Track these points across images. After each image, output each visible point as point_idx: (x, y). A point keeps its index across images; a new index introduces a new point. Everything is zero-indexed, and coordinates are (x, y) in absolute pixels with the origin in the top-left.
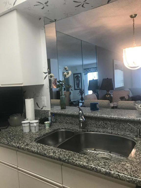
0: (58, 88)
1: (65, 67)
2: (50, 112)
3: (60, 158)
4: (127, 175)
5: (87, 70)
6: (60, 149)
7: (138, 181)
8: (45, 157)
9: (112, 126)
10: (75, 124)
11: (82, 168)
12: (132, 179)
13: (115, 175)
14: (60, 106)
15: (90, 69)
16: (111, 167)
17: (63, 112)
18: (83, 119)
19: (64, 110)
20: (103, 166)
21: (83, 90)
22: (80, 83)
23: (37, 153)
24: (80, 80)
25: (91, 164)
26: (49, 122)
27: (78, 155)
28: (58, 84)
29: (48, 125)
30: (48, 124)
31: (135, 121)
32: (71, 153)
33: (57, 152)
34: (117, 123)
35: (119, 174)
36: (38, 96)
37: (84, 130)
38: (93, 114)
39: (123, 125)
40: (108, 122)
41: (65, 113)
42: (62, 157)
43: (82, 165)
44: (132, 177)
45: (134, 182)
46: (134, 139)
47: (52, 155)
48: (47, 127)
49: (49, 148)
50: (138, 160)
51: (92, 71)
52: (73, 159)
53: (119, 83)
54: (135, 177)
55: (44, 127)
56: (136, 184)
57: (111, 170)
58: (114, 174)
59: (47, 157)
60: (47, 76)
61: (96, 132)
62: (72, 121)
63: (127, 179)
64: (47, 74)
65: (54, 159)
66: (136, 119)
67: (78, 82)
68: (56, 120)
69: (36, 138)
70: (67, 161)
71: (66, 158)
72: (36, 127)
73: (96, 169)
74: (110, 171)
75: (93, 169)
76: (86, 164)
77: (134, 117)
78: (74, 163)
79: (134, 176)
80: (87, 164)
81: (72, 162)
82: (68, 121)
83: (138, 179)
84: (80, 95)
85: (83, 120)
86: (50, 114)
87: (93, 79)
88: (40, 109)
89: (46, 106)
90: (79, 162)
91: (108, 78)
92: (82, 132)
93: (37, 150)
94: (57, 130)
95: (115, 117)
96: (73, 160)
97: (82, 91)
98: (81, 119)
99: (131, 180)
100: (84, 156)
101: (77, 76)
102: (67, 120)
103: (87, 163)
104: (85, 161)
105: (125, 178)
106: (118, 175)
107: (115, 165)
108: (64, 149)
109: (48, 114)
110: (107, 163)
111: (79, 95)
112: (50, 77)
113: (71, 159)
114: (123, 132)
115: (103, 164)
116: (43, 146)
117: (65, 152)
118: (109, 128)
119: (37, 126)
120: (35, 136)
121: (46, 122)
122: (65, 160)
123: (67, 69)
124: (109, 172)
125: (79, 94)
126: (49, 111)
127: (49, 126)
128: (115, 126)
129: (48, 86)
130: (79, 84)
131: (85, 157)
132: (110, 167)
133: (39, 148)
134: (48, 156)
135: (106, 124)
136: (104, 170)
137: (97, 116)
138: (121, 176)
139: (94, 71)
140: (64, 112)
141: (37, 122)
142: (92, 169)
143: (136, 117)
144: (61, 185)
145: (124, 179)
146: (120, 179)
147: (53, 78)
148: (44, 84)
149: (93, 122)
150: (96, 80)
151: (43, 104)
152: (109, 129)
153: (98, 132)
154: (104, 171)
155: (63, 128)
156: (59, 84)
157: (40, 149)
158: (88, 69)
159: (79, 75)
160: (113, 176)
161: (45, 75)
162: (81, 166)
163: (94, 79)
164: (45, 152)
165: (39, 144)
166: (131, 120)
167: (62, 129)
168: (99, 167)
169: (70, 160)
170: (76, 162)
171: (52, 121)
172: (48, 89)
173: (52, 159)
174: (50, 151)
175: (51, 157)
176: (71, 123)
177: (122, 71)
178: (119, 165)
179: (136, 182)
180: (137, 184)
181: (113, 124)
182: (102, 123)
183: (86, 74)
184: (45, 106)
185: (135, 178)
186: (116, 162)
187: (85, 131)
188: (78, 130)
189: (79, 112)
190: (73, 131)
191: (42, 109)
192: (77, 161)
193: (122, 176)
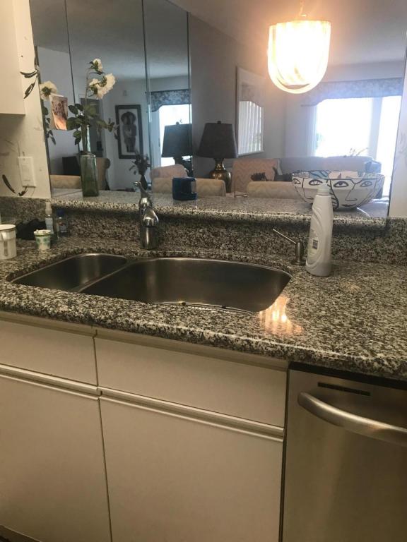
0: (72, 129)
1: (94, 62)
2: (48, 204)
3: (90, 317)
4: (270, 340)
5: (159, 96)
6: (88, 296)
7: (294, 351)
8: (44, 316)
9: (231, 241)
10: (129, 239)
11: (153, 335)
12: (281, 346)
13: (239, 342)
14: (81, 190)
15: (167, 96)
16: (231, 326)
17: (91, 203)
18: (152, 216)
19: (94, 198)
20: (210, 326)
21: (145, 158)
22: (137, 138)
23: (18, 309)
24: (135, 127)
25: (178, 324)
26: (48, 231)
27: (141, 305)
28: (71, 115)
29: (45, 240)
30: (45, 237)
31: (292, 225)
32: (122, 302)
33: (79, 302)
34: (245, 232)
35: (250, 339)
36: (7, 154)
37: (154, 252)
38: (180, 209)
39: (261, 235)
40: (222, 230)
41: (98, 206)
42: (95, 313)
43: (154, 328)
44: (281, 344)
45: (286, 353)
46: (287, 270)
47: (66, 310)
48: (43, 247)
49: (55, 293)
50: (296, 310)
51: (174, 102)
52: (129, 316)
53: (248, 140)
54: (288, 343)
55: (33, 247)
56: (289, 357)
57: (229, 333)
58: (237, 340)
59: (50, 316)
60: (33, 85)
61: (188, 257)
62: (120, 230)
63: (270, 349)
64: (34, 79)
65: (73, 319)
66: (296, 217)
67: (129, 133)
68: (70, 227)
69: (12, 274)
70: (109, 321)
71: (107, 313)
72: (9, 243)
73: (191, 333)
74: (227, 335)
75: (184, 334)
76: (165, 325)
77: (291, 213)
78: (130, 325)
79: (285, 340)
80: (167, 325)
81: (124, 322)
82: (105, 231)
83: (296, 347)
84: (137, 173)
85: (152, 220)
86: (48, 209)
87: (177, 123)
88: (15, 195)
89: (34, 187)
90: (146, 322)
91: (219, 122)
92: (149, 259)
93: (18, 300)
94: (75, 253)
95: (241, 213)
96: (127, 319)
97: (143, 161)
98: (149, 218)
99: (279, 351)
100: (157, 307)
101: (128, 115)
102: (104, 227)
103: (167, 322)
104: (161, 318)
105: (264, 348)
106: (248, 341)
107: (240, 322)
108: (101, 295)
109: (44, 212)
110: (220, 318)
111: (135, 173)
112: (42, 93)
113: (121, 316)
114: (258, 255)
115: (209, 321)
116: (34, 291)
117: (104, 301)
118: (223, 245)
119: (10, 240)
120: (7, 269)
121: (40, 232)
122: (106, 318)
123: (100, 68)
124: (225, 337)
125: (133, 170)
126: (44, 201)
127: (48, 242)
128: (239, 240)
129: (39, 121)
130: (135, 139)
131: (160, 309)
132: (228, 326)
133: (25, 296)
134: (53, 314)
135: (216, 235)
136: (212, 333)
137: (193, 213)
138: (254, 342)
139: (179, 100)
140: (93, 204)
141: (11, 230)
142: (180, 334)
143: (295, 214)
144: (95, 388)
145: (260, 348)
146: (253, 351)
147: (52, 94)
148: (26, 113)
149: (181, 232)
150: (187, 126)
151: (26, 181)
152: (224, 249)
153: (193, 257)
154: (212, 336)
155: (91, 249)
156: (73, 116)
157: (28, 298)
158: (162, 92)
159: (135, 112)
160: (234, 345)
161: (27, 83)
162: (150, 329)
163: (180, 123)
164: (43, 304)
165: (22, 287)
166: (283, 222)
167: (89, 253)
168: (198, 329)
169: (119, 318)
170: (138, 322)
171: (58, 230)
172: (38, 129)
173: (66, 320)
174: (58, 301)
175: (63, 317)
176: (116, 237)
177: (260, 106)
178: (250, 322)
179: (289, 354)
180: (293, 359)
181: (234, 233)
182: (204, 233)
183: (155, 109)
184: (30, 185)
185: (289, 345)
186: (242, 316)
187: (158, 256)
188: (136, 254)
189: (140, 202)
190: (122, 256)
191: (21, 195)
192: (138, 318)
193: (257, 343)
